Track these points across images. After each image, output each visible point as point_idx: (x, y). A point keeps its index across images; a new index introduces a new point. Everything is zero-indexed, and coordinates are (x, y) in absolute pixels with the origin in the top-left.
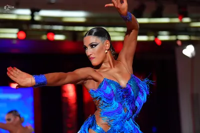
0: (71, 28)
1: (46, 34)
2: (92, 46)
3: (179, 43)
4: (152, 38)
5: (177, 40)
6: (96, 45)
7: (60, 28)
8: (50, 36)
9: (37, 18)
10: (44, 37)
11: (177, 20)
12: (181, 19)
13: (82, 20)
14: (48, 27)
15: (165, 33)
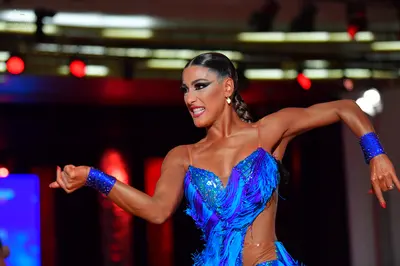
0: (120, 52)
1: (69, 64)
2: (199, 86)
3: (349, 85)
4: (291, 74)
5: (344, 78)
6: (205, 85)
7: (97, 50)
8: (77, 68)
9: (49, 29)
10: (64, 70)
11: (344, 37)
12: (353, 35)
13: (145, 35)
14: (71, 49)
15: (319, 63)
